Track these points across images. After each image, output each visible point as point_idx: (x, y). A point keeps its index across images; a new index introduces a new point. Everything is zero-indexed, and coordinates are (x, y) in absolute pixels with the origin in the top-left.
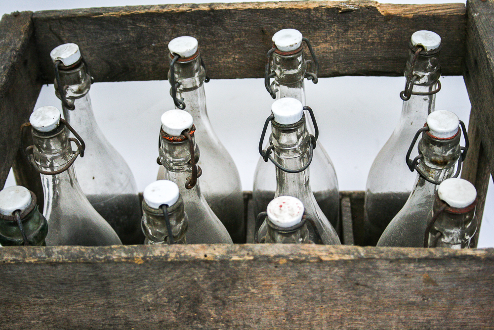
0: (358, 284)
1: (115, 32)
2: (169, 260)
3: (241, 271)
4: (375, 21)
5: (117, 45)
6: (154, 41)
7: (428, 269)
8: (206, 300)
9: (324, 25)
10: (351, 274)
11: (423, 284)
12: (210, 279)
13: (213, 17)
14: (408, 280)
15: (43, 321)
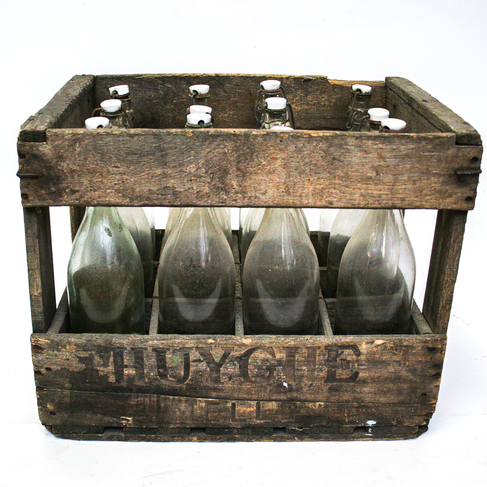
0: (334, 159)
2: (210, 134)
3: (258, 145)
5: (150, 100)
6: (176, 98)
7: (381, 146)
8: (231, 172)
10: (330, 149)
11: (377, 160)
13: (217, 81)
14: (367, 156)
15: (116, 190)
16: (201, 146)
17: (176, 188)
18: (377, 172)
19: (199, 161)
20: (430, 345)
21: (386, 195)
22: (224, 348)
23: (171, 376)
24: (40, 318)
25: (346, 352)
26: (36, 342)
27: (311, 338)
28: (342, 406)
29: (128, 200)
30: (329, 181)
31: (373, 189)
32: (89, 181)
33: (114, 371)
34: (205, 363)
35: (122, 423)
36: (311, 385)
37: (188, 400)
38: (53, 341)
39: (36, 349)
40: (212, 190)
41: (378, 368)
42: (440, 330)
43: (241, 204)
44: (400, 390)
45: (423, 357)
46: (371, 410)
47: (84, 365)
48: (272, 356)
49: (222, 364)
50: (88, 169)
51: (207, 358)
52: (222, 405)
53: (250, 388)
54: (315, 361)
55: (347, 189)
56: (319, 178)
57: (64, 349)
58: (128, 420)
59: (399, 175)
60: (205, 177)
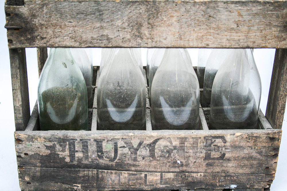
0: (210, 16)
7: (240, 8)
8: (144, 25)
10: (207, 10)
14: (231, 14)
15: (70, 37)
16: (125, 8)
17: (108, 36)
18: (237, 24)
19: (124, 18)
20: (271, 136)
21: (243, 39)
22: (140, 139)
23: (105, 157)
24: (20, 121)
25: (218, 140)
26: (18, 136)
27: (195, 131)
28: (215, 176)
29: (78, 43)
30: (207, 31)
31: (235, 35)
32: (53, 31)
33: (69, 154)
34: (128, 149)
35: (74, 188)
36: (195, 162)
37: (117, 173)
38: (29, 136)
39: (18, 141)
40: (132, 37)
41: (238, 151)
42: (278, 126)
43: (150, 46)
44: (252, 165)
45: (267, 144)
46: (233, 178)
47: (49, 151)
48: (170, 143)
49: (139, 149)
50: (52, 24)
51: (129, 145)
52: (138, 176)
53: (156, 164)
54: (197, 147)
55: (218, 36)
56: (200, 29)
57: (36, 141)
58: (78, 187)
59: (252, 26)
60: (127, 29)
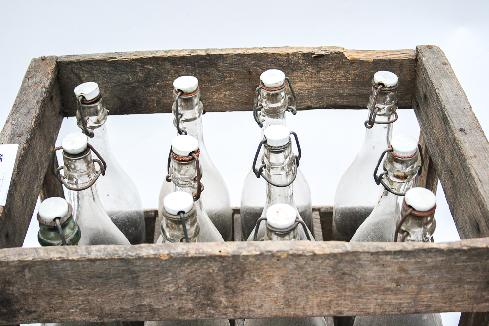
0: (344, 274)
1: (126, 73)
2: (190, 256)
3: (249, 264)
4: (342, 64)
5: (128, 84)
6: (159, 80)
7: (402, 260)
8: (219, 289)
9: (300, 67)
10: (339, 265)
11: (397, 272)
12: (223, 271)
13: (209, 60)
14: (385, 269)
15: (81, 310)
16: (180, 267)
17: (153, 306)
18: (397, 283)
19: (179, 281)
21: (408, 303)
30: (338, 294)
31: (391, 298)
32: (47, 302)
40: (196, 306)
50: (43, 292)
55: (359, 300)
56: (325, 291)
59: (425, 284)
60: (187, 295)
